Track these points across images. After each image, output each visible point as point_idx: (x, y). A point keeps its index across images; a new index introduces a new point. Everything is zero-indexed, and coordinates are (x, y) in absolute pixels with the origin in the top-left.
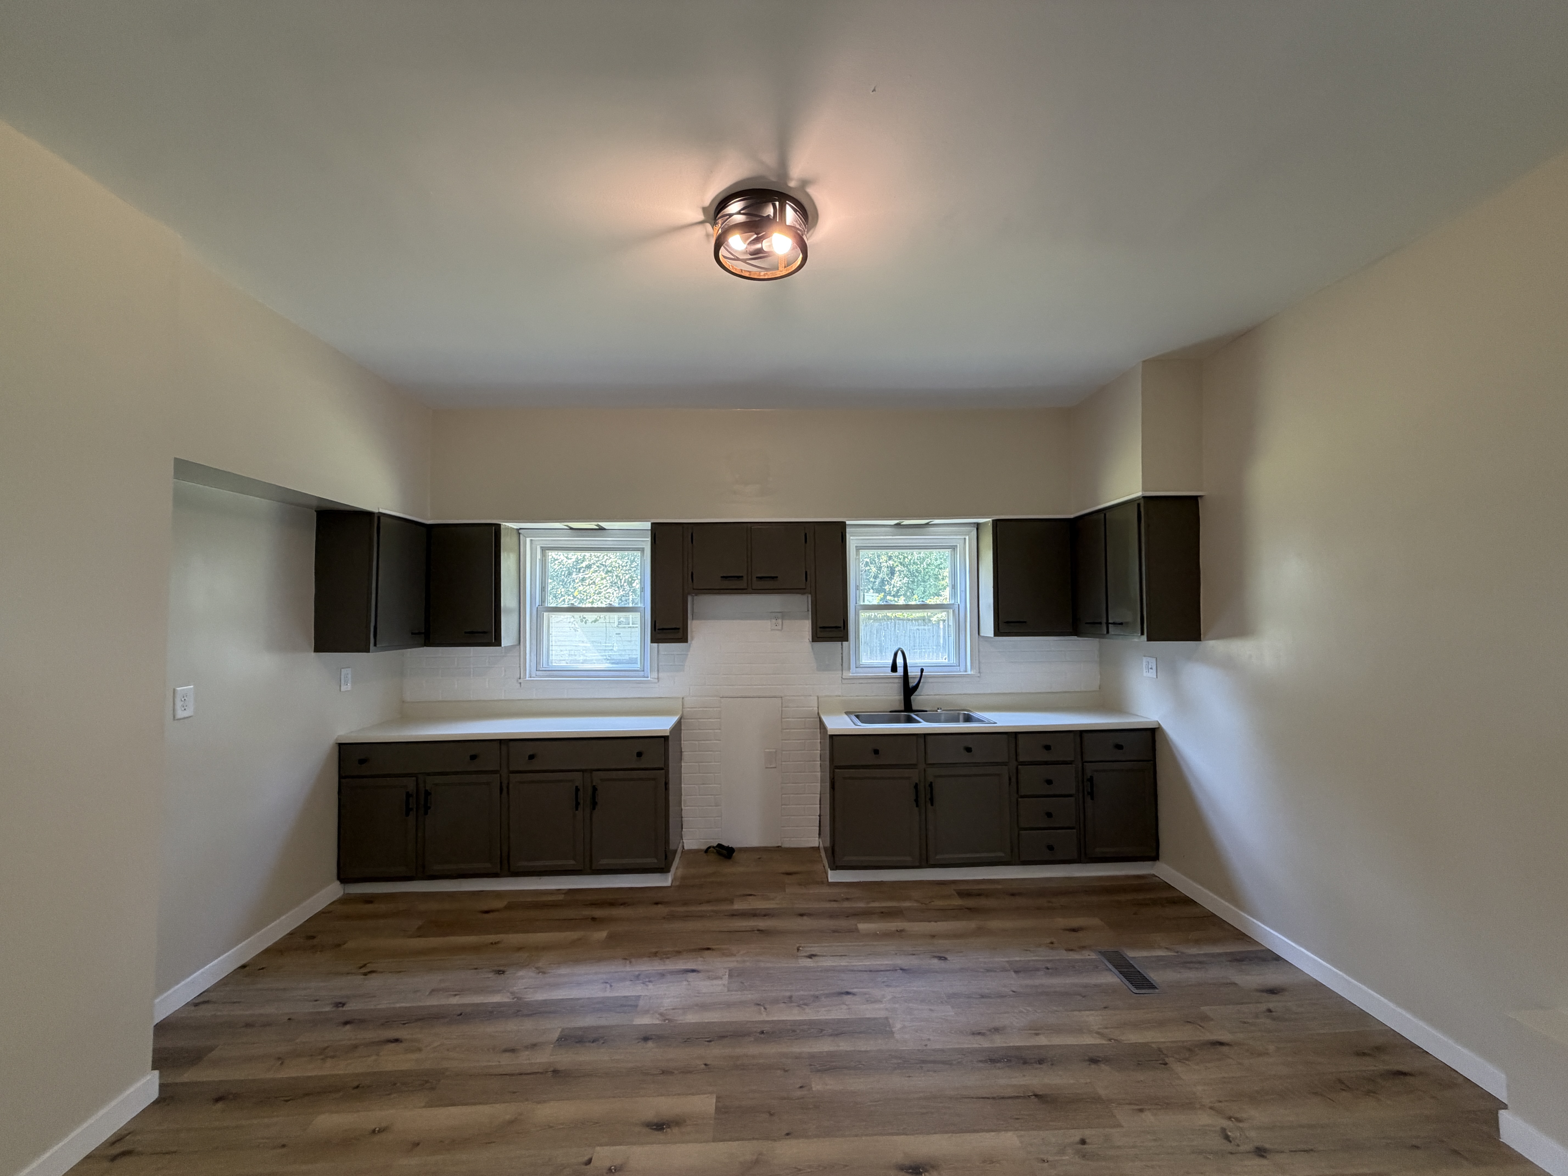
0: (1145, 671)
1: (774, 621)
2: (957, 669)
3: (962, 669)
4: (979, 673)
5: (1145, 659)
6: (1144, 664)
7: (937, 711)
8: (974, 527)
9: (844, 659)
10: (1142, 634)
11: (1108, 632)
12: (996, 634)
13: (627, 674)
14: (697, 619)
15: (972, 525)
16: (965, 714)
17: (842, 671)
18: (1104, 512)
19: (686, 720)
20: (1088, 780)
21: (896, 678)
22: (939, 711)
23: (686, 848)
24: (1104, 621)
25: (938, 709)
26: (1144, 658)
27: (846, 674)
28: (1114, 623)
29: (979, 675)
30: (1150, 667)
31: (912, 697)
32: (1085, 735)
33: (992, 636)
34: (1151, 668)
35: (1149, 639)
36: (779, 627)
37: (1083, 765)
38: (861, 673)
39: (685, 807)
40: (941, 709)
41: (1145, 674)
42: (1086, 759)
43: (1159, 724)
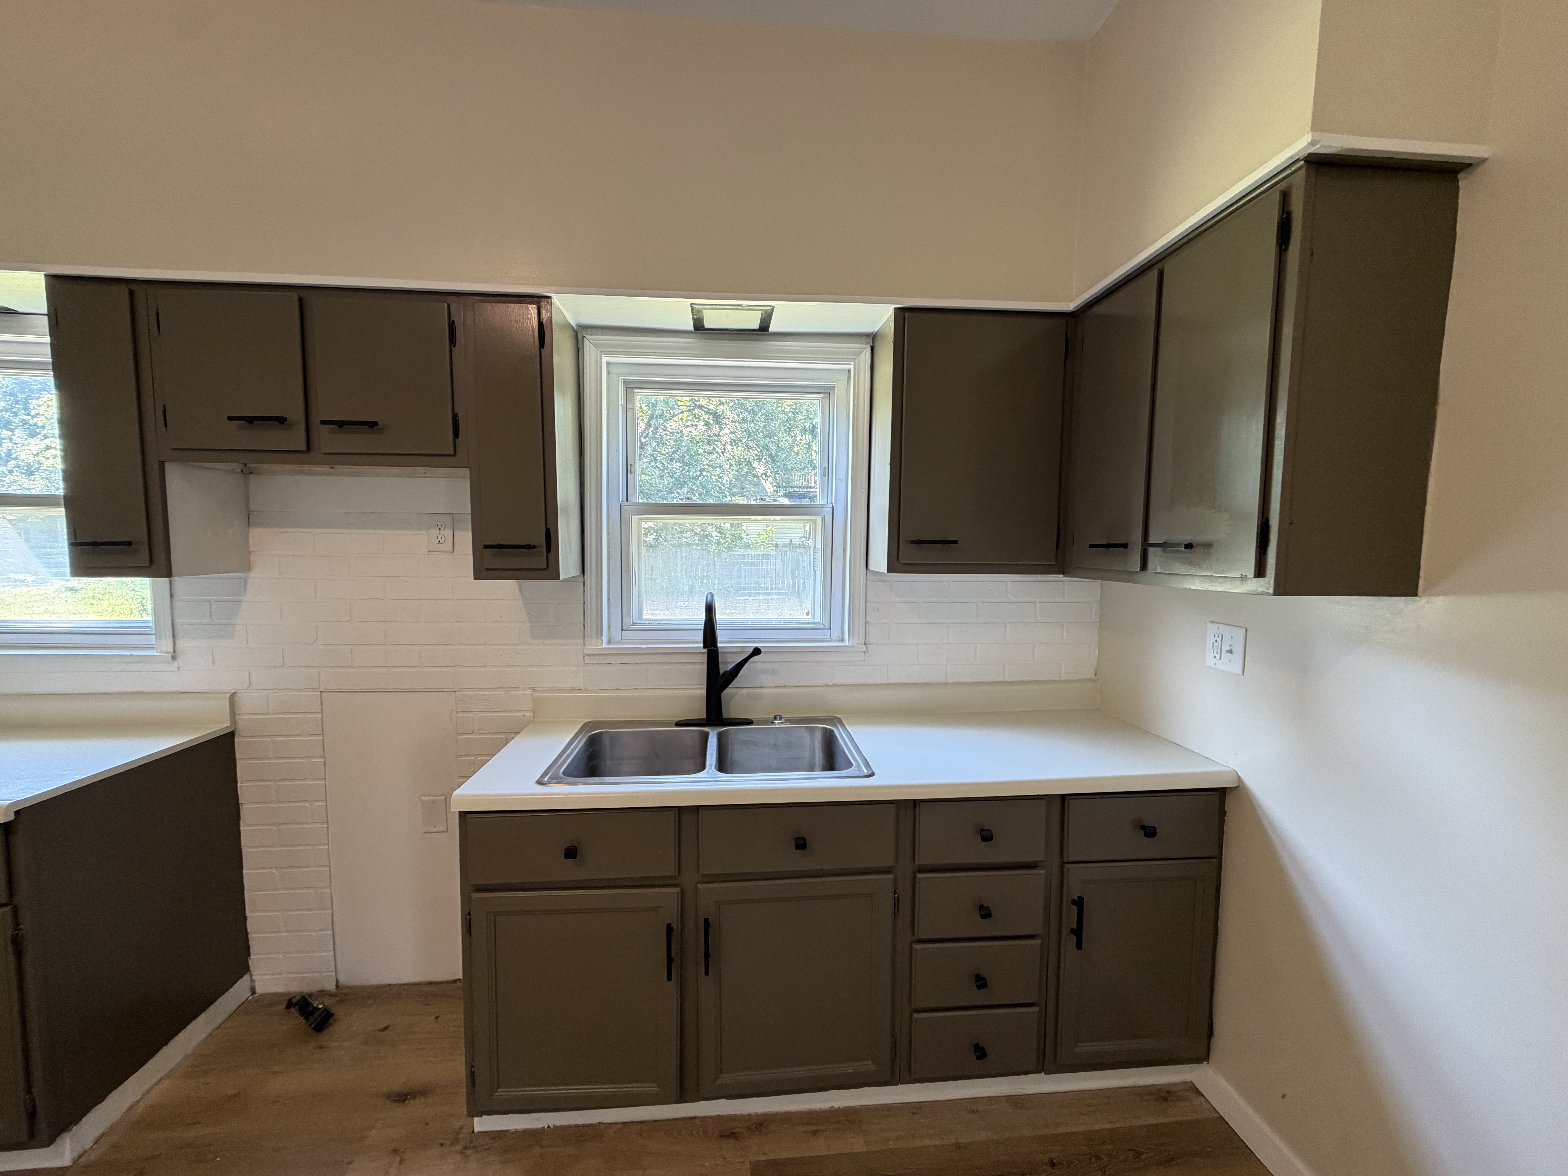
0: (1210, 654)
1: (435, 532)
2: (825, 634)
3: (835, 633)
4: (865, 644)
5: (1212, 628)
6: (1210, 640)
7: (772, 723)
8: (867, 343)
9: (588, 614)
10: (1260, 572)
11: (1144, 566)
12: (890, 569)
13: (110, 640)
14: (260, 525)
15: (864, 339)
16: (827, 728)
17: (584, 638)
18: (1159, 266)
19: (244, 739)
20: (1074, 902)
21: (696, 653)
22: (776, 722)
23: (259, 990)
24: (1136, 537)
25: (775, 718)
26: (1210, 626)
27: (592, 646)
28: (1163, 545)
29: (864, 648)
30: (1226, 648)
31: (722, 694)
32: (1073, 802)
33: (886, 572)
34: (1230, 652)
35: (1281, 589)
36: (448, 546)
37: (1062, 867)
38: (634, 642)
39: (253, 912)
40: (781, 718)
41: (1210, 661)
42: (1072, 854)
43: (1239, 778)
